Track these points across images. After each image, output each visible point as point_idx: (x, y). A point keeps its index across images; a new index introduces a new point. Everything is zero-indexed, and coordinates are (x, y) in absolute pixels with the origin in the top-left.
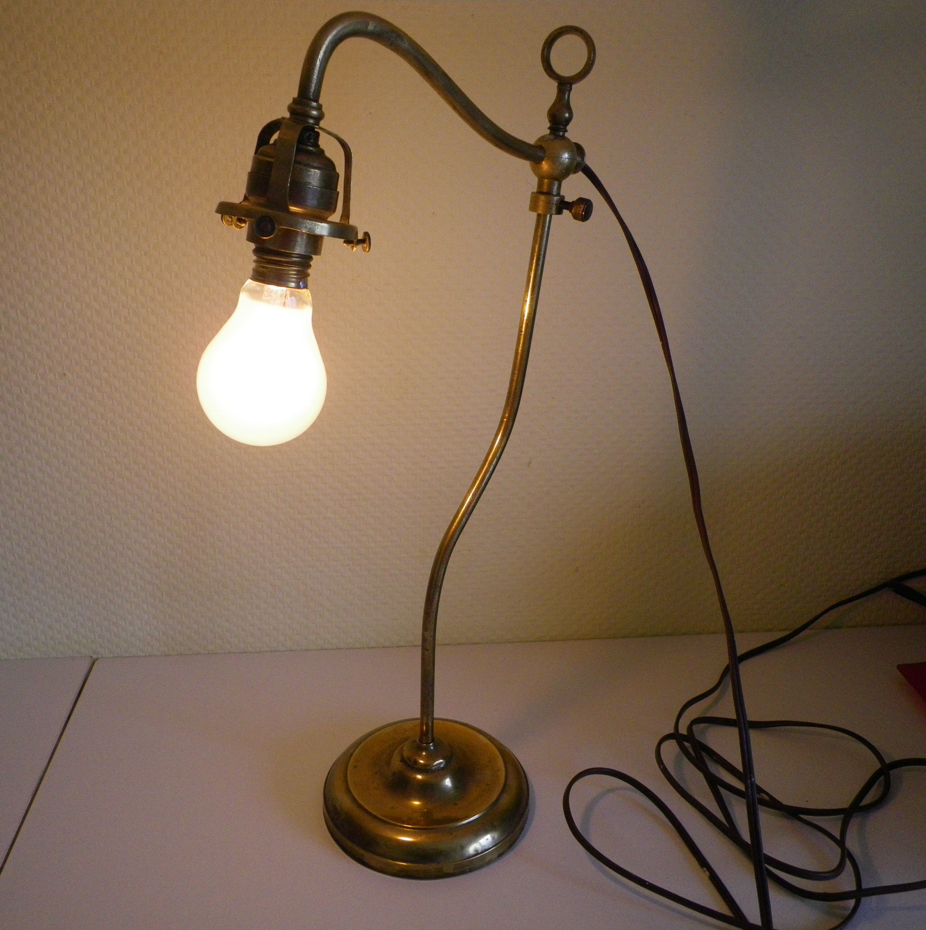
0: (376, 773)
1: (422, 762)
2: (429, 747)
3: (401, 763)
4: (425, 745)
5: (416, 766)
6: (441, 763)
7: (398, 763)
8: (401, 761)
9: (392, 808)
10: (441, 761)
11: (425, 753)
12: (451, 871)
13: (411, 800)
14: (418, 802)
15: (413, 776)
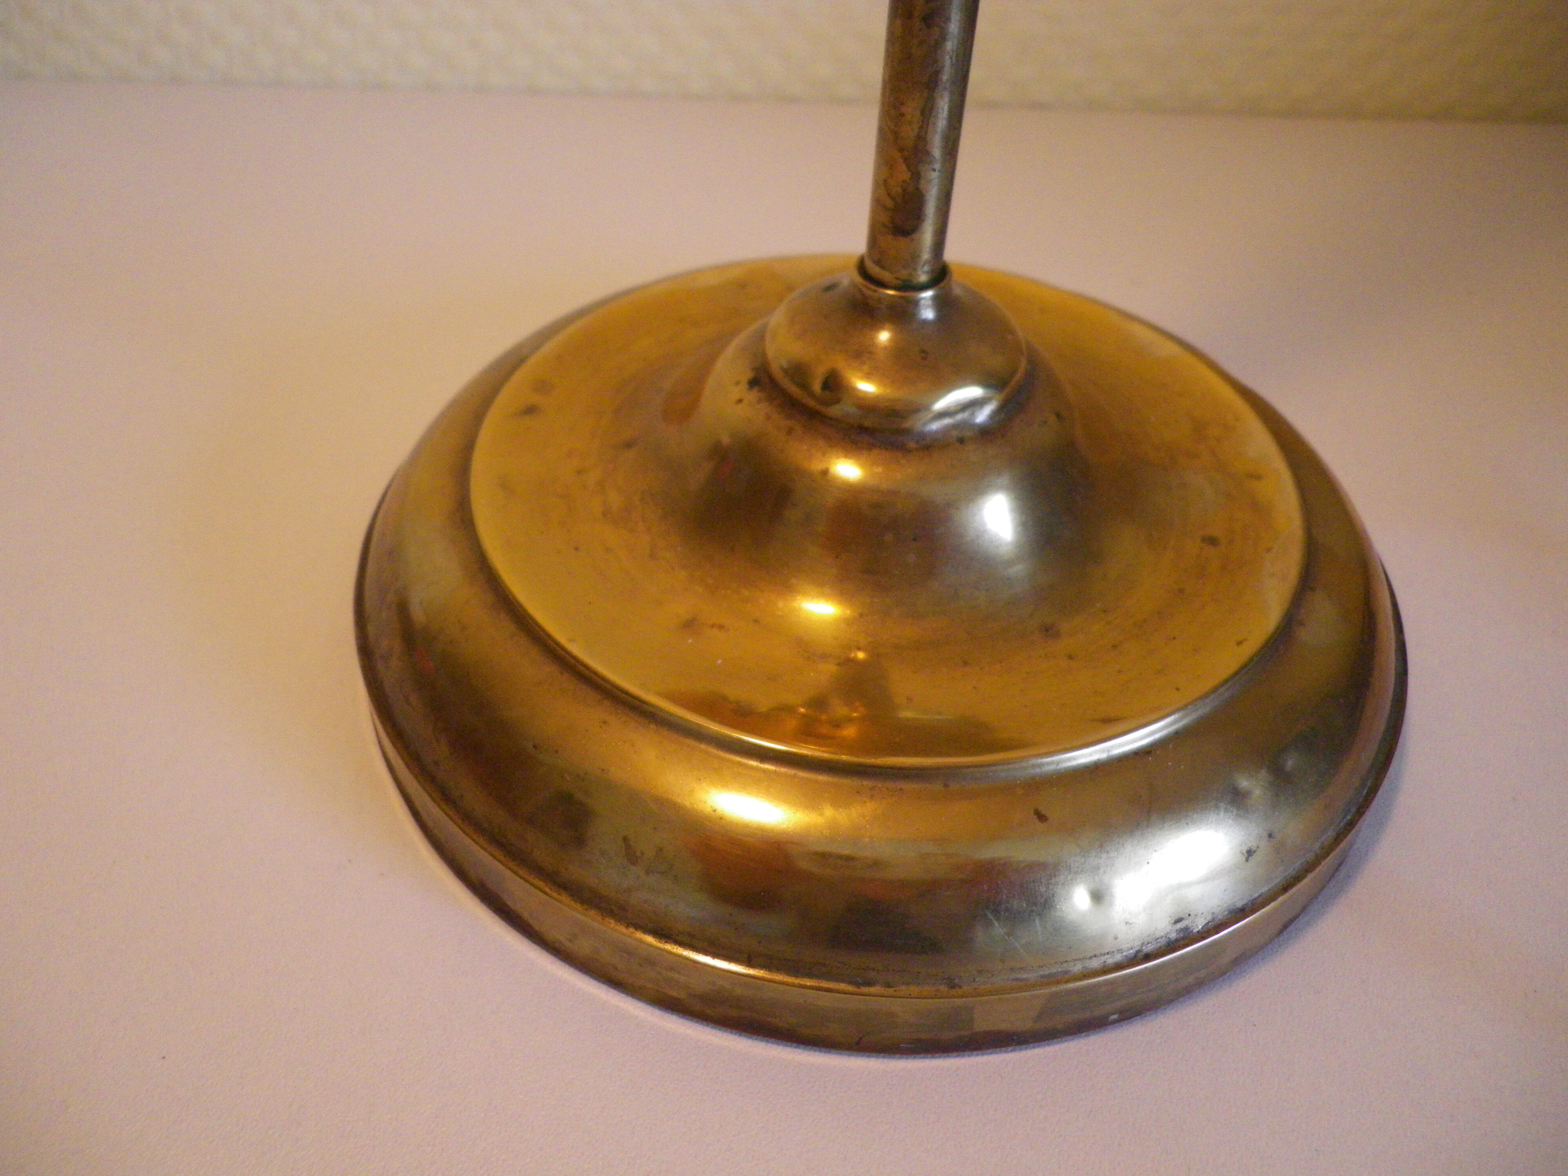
0: (629, 445)
1: (866, 387)
2: (916, 303)
3: (752, 396)
4: (891, 292)
5: (835, 411)
6: (973, 405)
7: (738, 391)
8: (753, 383)
9: (690, 625)
10: (973, 392)
11: (891, 340)
12: (1023, 1023)
13: (788, 589)
14: (840, 602)
15: (816, 466)
